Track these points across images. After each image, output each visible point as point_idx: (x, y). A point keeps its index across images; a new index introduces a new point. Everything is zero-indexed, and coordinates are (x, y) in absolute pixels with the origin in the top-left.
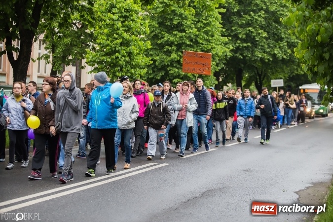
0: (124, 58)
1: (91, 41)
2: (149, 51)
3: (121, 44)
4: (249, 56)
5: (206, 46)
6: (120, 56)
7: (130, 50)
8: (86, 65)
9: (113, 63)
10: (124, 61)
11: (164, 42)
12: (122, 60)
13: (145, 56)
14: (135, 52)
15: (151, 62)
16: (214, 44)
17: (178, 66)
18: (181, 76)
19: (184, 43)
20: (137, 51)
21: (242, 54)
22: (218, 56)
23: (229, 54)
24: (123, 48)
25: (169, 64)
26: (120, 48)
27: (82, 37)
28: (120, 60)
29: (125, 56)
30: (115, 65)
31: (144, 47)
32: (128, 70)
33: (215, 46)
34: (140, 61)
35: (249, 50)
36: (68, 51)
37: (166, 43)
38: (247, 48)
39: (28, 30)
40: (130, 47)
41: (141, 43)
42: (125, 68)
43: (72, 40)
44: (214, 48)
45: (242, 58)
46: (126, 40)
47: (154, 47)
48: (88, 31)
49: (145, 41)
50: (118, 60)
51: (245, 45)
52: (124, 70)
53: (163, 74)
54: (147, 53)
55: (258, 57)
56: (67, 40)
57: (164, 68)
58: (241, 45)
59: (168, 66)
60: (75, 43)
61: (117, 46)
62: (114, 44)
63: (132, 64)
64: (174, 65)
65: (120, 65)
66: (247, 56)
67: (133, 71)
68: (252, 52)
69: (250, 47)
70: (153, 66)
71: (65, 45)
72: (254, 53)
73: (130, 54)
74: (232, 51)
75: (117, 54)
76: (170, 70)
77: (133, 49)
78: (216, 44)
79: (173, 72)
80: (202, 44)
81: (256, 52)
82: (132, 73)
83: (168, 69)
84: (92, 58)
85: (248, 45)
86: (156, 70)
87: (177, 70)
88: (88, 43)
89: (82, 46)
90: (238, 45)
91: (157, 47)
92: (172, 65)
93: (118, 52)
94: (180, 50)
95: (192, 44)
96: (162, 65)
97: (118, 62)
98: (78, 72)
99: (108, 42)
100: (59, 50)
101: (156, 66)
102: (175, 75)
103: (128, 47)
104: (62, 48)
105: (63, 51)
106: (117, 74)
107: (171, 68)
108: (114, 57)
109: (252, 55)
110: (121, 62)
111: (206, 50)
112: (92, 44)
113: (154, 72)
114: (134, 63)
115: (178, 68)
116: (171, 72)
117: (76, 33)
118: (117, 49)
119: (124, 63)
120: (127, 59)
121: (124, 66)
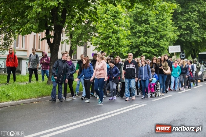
0: (114, 41)
1: (94, 31)
2: (128, 37)
3: (113, 33)
4: (189, 39)
5: (163, 33)
6: (112, 40)
7: (118, 36)
8: (90, 45)
9: (108, 44)
10: (115, 42)
11: (137, 31)
12: (113, 42)
13: (127, 40)
14: (121, 37)
15: (130, 43)
16: (167, 32)
17: (146, 45)
18: (148, 52)
19: (149, 31)
20: (123, 37)
21: (184, 38)
22: (170, 39)
23: (177, 38)
24: (113, 35)
25: (141, 44)
26: (112, 35)
27: (88, 29)
28: (112, 42)
29: (115, 40)
30: (109, 45)
31: (126, 34)
32: (117, 48)
33: (169, 33)
34: (125, 43)
35: (188, 35)
36: (80, 37)
37: (139, 32)
38: (187, 34)
39: (59, 25)
40: (118, 34)
41: (125, 32)
42: (115, 48)
43: (82, 31)
44: (168, 34)
45: (184, 40)
46: (115, 30)
47: (132, 34)
48: (91, 25)
49: (127, 31)
50: (110, 42)
51: (186, 32)
52: (114, 48)
53: (137, 50)
54: (128, 38)
55: (193, 39)
56: (79, 31)
57: (137, 47)
58: (183, 32)
59: (140, 45)
60: (84, 33)
61: (110, 34)
62: (108, 33)
63: (120, 45)
64: (144, 44)
65: (112, 45)
66: (187, 39)
67: (120, 49)
68: (190, 36)
69: (189, 34)
70: (131, 46)
71: (78, 34)
72: (192, 37)
73: (118, 39)
74: (178, 36)
75: (110, 39)
76: (141, 48)
77: (120, 35)
78: (169, 32)
79: (142, 49)
80: (161, 32)
81: (193, 37)
82: (119, 50)
83: (140, 47)
84: (95, 41)
85: (187, 33)
86: (133, 48)
87: (145, 48)
88: (92, 32)
89: (88, 34)
90: (181, 32)
91: (133, 34)
92: (142, 45)
93: (111, 37)
94: (147, 36)
95: (154, 32)
96: (136, 45)
97: (111, 43)
98: (85, 50)
99: (105, 31)
100: (74, 37)
101: (132, 46)
102: (144, 50)
103: (117, 34)
104: (76, 36)
105: (77, 37)
106: (110, 51)
107: (142, 47)
108: (108, 41)
109: (190, 38)
110: (112, 44)
111: (163, 35)
112: (94, 33)
113: (131, 49)
114: (121, 44)
115: (146, 47)
116: (141, 49)
117: (85, 26)
118: (110, 36)
119: (115, 44)
120: (116, 41)
121: (114, 46)
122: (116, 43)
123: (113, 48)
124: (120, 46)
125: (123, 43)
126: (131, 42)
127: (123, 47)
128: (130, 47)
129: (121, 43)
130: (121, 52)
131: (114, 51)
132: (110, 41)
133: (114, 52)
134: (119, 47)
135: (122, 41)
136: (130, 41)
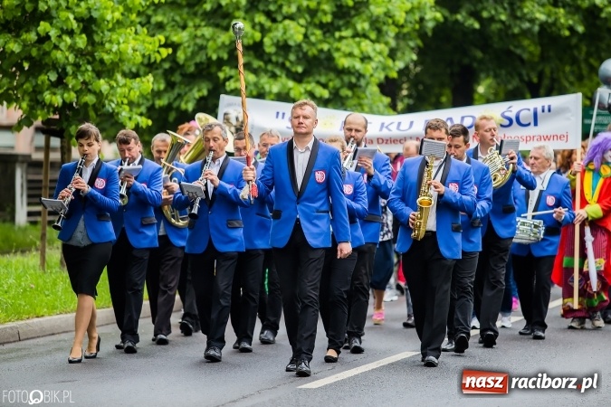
122: (79, 53)
123: (60, 83)
124: (104, 71)
125: (120, 52)
126: (166, 45)
127: (119, 77)
128: (160, 71)
129: (109, 52)
130: (111, 107)
131: (71, 97)
132: (44, 39)
133: (67, 106)
134: (99, 75)
135: (114, 37)
136: (161, 38)
